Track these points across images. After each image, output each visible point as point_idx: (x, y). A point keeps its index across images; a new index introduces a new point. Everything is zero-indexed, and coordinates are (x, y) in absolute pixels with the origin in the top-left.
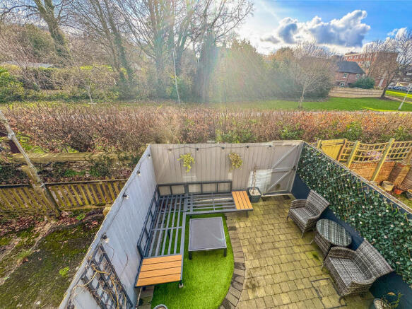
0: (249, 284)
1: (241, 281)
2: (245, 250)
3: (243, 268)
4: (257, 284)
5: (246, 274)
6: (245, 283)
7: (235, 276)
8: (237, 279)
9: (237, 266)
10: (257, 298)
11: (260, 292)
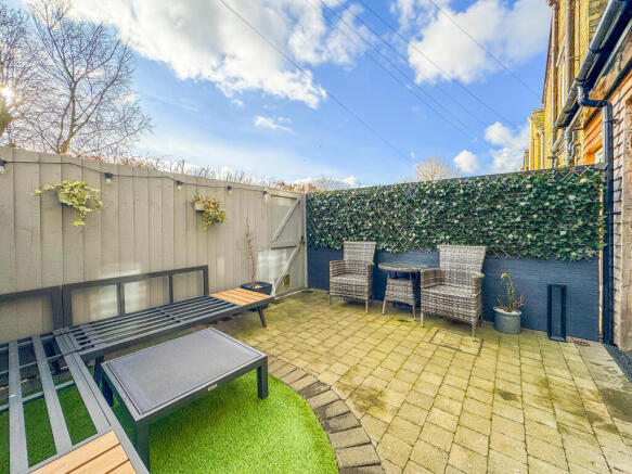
0: (360, 403)
1: (342, 410)
2: (300, 363)
3: (323, 389)
4: (373, 393)
5: (339, 393)
6: (352, 408)
7: (321, 411)
8: (330, 412)
9: (308, 392)
10: (398, 410)
11: (392, 399)
